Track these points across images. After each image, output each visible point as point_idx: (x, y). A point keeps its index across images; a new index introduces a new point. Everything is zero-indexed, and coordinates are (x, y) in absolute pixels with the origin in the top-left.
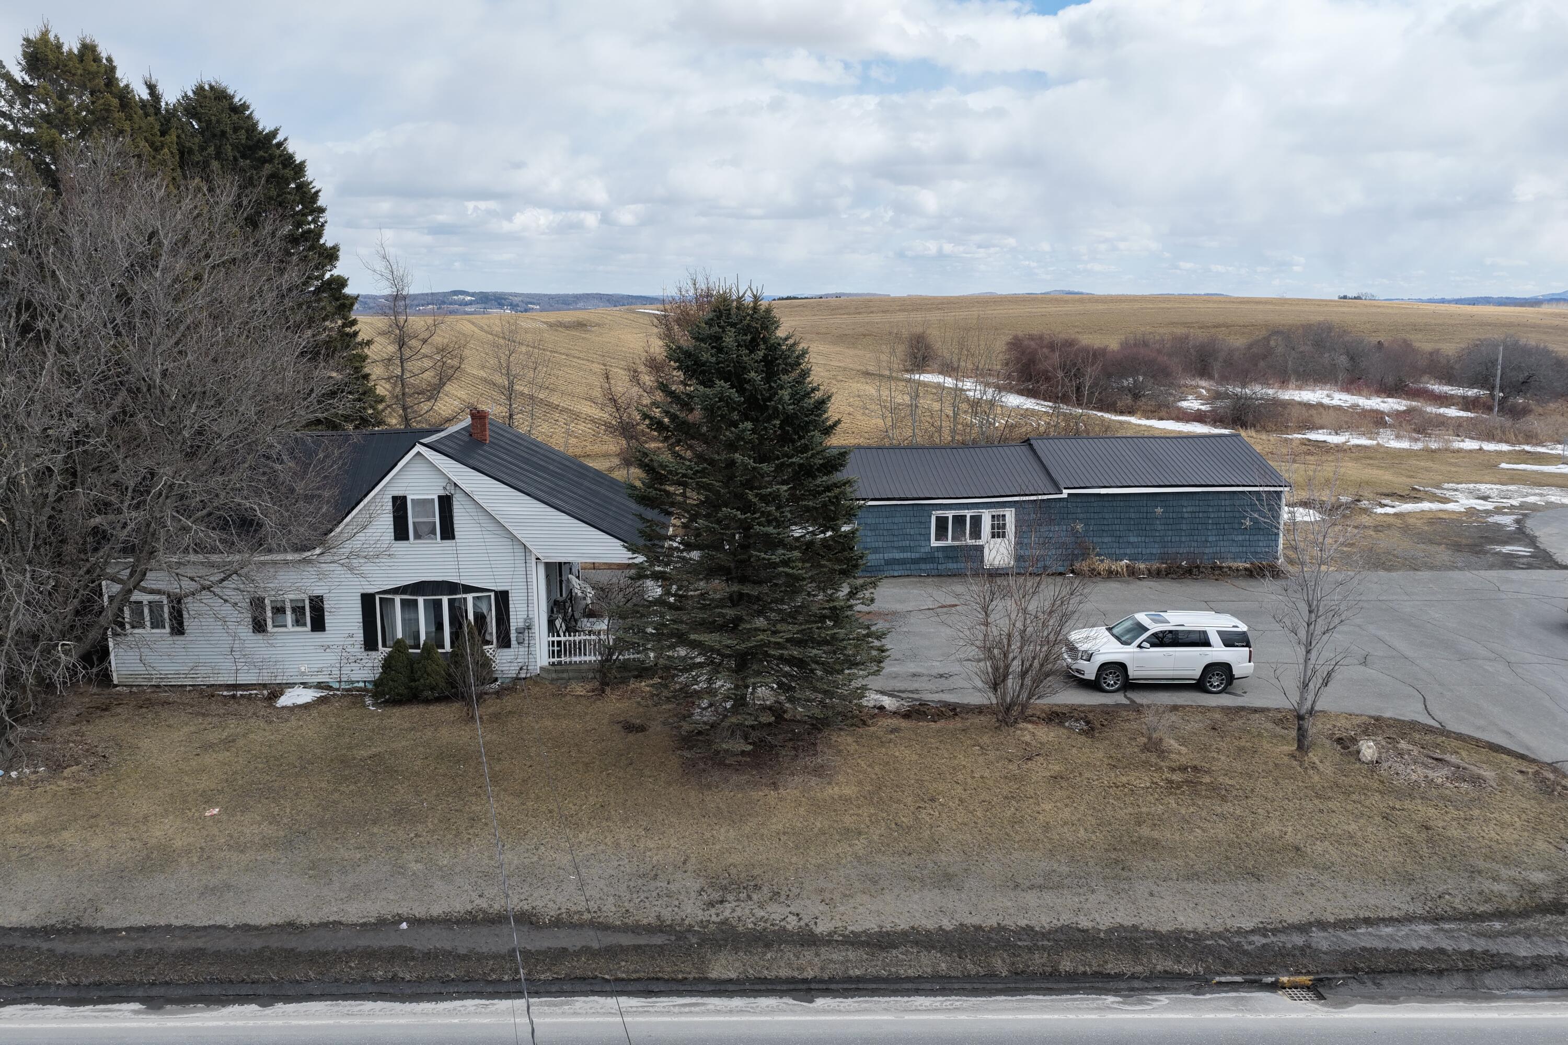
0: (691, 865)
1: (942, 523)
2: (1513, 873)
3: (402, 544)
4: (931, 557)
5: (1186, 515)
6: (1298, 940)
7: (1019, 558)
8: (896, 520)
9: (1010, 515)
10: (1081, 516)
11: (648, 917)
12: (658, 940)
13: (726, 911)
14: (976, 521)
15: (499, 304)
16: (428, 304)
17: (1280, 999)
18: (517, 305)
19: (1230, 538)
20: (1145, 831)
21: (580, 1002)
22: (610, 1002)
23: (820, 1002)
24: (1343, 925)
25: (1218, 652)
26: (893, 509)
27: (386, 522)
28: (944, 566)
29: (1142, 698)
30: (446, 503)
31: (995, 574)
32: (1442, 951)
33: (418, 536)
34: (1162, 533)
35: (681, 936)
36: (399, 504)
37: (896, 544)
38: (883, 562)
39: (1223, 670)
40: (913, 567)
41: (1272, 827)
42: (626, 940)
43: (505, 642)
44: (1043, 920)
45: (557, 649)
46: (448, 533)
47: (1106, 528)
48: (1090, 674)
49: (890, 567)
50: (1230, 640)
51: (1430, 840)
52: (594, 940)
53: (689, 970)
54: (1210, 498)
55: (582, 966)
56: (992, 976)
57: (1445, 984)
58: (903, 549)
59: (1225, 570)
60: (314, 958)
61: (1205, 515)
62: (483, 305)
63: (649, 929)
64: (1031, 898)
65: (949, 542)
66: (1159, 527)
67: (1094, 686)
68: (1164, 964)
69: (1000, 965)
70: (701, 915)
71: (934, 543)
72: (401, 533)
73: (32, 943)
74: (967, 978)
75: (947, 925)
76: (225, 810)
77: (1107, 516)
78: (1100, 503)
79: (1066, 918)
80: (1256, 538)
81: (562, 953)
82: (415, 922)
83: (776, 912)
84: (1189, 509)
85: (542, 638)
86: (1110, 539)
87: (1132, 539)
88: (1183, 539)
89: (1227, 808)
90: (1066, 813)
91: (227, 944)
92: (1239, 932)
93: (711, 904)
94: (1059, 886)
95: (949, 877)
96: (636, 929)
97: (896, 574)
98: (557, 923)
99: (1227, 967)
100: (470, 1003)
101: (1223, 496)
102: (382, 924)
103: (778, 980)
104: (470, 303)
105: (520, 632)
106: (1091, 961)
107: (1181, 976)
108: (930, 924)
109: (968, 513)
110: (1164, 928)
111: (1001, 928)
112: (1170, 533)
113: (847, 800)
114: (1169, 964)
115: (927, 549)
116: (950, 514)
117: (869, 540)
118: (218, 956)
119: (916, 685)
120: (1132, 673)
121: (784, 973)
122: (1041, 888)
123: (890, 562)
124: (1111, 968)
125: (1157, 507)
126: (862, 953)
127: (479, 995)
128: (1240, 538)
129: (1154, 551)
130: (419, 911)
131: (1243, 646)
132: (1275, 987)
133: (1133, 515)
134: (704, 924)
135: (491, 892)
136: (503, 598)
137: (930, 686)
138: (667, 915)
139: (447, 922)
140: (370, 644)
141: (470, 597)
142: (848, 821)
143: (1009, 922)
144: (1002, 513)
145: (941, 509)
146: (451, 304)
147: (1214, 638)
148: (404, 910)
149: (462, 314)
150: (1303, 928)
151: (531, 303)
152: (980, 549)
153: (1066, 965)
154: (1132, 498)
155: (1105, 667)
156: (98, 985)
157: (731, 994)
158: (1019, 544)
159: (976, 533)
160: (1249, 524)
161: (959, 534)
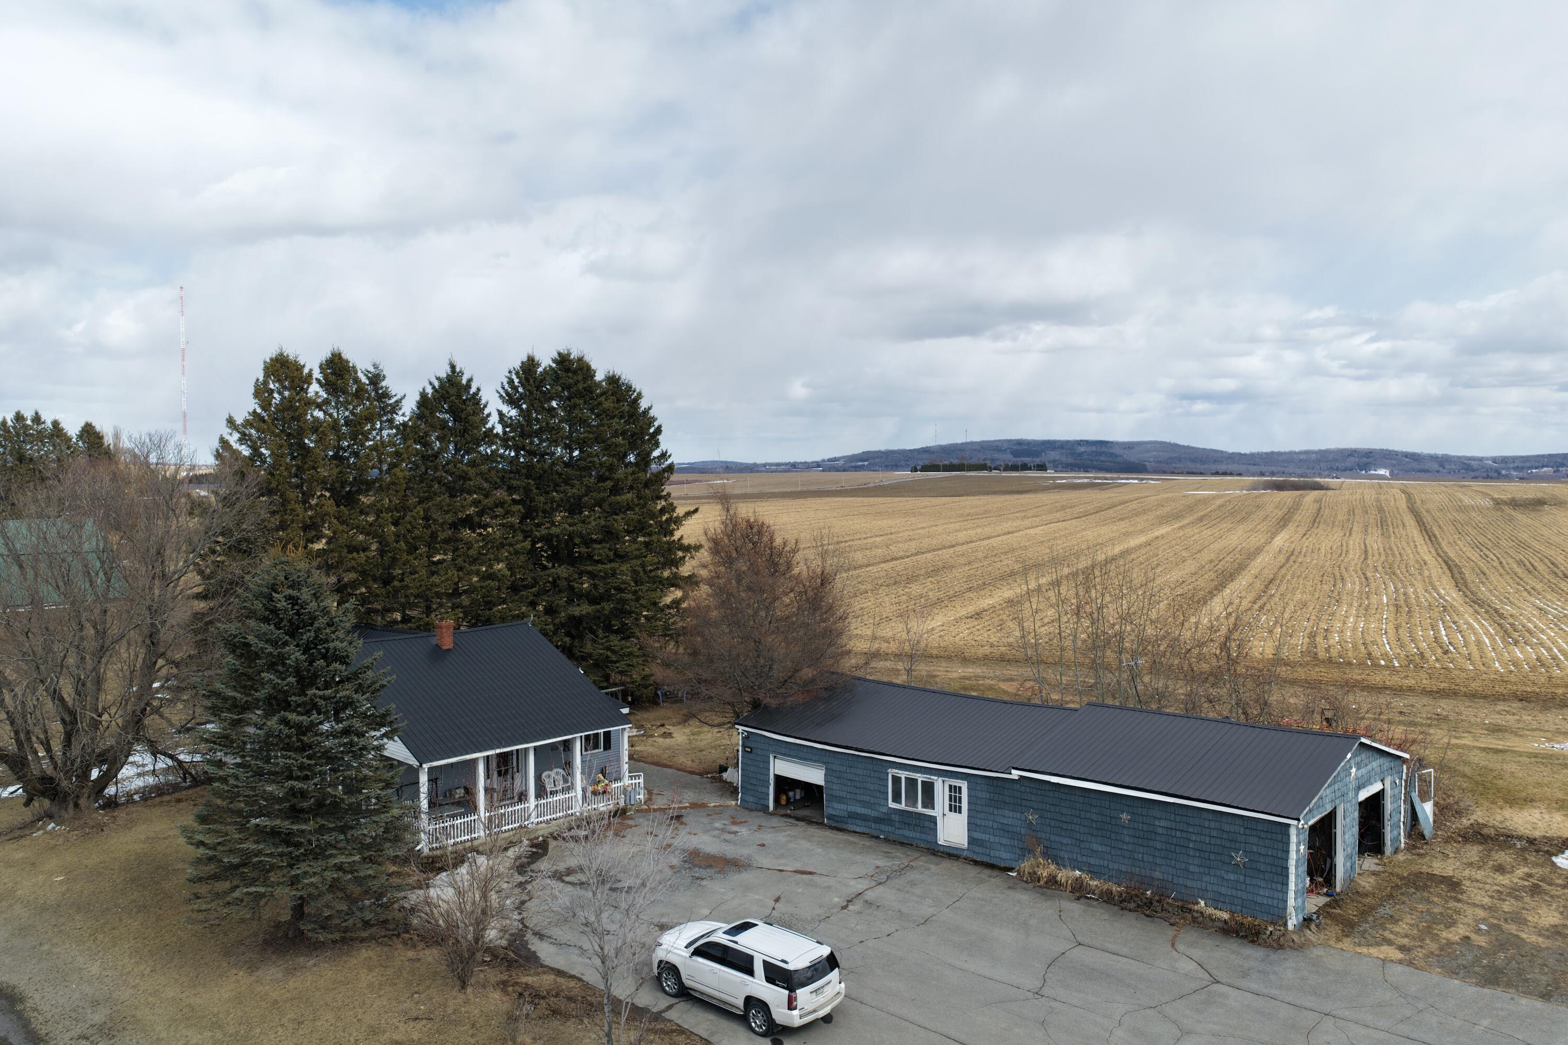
1: (897, 784)
4: (888, 818)
5: (1160, 830)
7: (971, 840)
8: (858, 771)
9: (966, 789)
10: (1035, 805)
14: (929, 788)
19: (1218, 873)
25: (760, 987)
26: (854, 758)
28: (901, 832)
31: (951, 854)
34: (1130, 847)
37: (858, 797)
38: (846, 814)
39: (764, 1008)
40: (873, 826)
47: (1065, 826)
48: (655, 969)
49: (853, 821)
50: (770, 974)
54: (1190, 814)
58: (865, 804)
59: (1195, 915)
61: (1184, 835)
65: (906, 807)
66: (1127, 839)
67: (659, 984)
71: (890, 804)
77: (1065, 811)
78: (1057, 794)
80: (1254, 882)
84: (1163, 823)
86: (1069, 841)
87: (1095, 847)
88: (1159, 861)
97: (858, 830)
101: (1205, 815)
109: (920, 778)
112: (1141, 849)
115: (884, 810)
116: (904, 775)
117: (834, 787)
123: (849, 817)
125: (1123, 812)
128: (1232, 877)
129: (1123, 868)
131: (783, 988)
133: (1094, 817)
144: (958, 785)
145: (896, 768)
147: (759, 968)
152: (933, 820)
154: (1092, 795)
155: (662, 966)
158: (973, 826)
159: (929, 800)
160: (1239, 858)
161: (912, 799)
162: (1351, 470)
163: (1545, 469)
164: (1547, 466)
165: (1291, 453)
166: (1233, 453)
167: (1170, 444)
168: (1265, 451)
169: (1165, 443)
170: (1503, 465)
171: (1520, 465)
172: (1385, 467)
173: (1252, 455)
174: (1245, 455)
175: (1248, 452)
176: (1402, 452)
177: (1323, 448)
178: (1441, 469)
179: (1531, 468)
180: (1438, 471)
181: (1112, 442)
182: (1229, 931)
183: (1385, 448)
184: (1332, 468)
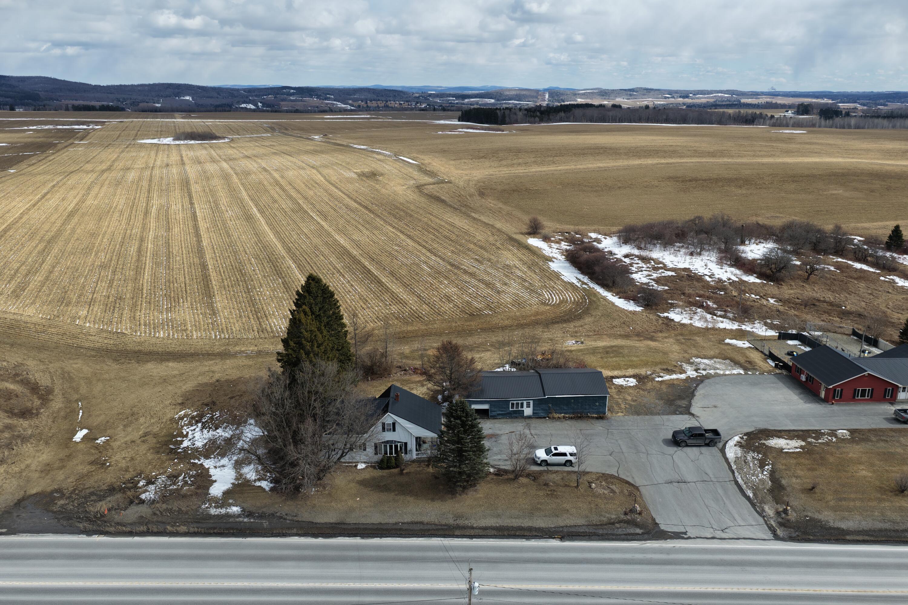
0: (451, 512)
1: (513, 404)
2: (607, 515)
3: (384, 433)
4: (510, 413)
5: (580, 402)
6: (561, 529)
7: (533, 413)
8: (500, 404)
9: (531, 402)
10: (551, 402)
11: (443, 522)
12: (446, 527)
13: (458, 522)
14: (522, 404)
15: (310, 95)
16: (269, 95)
17: (554, 540)
18: (320, 95)
19: (593, 408)
20: (539, 506)
21: (433, 539)
22: (439, 539)
23: (474, 539)
24: (570, 526)
25: (569, 458)
26: (498, 401)
27: (381, 428)
28: (514, 415)
29: (550, 468)
30: (394, 424)
31: (529, 417)
32: (586, 532)
33: (387, 431)
34: (573, 407)
35: (449, 527)
36: (384, 424)
37: (500, 410)
38: (497, 414)
39: (570, 461)
40: (505, 415)
41: (565, 505)
42: (440, 527)
43: (406, 453)
44: (515, 525)
45: (417, 455)
46: (394, 430)
47: (558, 405)
48: (539, 462)
50: (571, 455)
51: (596, 508)
52: (434, 527)
53: (451, 533)
54: (587, 398)
55: (433, 532)
56: (504, 535)
57: (584, 538)
58: (502, 411)
59: (590, 417)
60: (387, 530)
61: (585, 402)
62: (300, 95)
63: (444, 525)
64: (514, 520)
65: (515, 409)
66: (573, 405)
67: (540, 465)
68: (535, 534)
69: (506, 533)
70: (453, 523)
71: (510, 409)
72: (384, 429)
73: (338, 526)
74: (500, 535)
75: (497, 525)
76: (360, 499)
77: (558, 402)
78: (556, 399)
79: (519, 524)
81: (429, 530)
82: (402, 523)
83: (466, 522)
84: (581, 400)
85: (414, 452)
86: (561, 408)
87: (565, 408)
88: (579, 408)
89: (557, 501)
90: (524, 502)
91: (371, 527)
92: (551, 528)
93: (455, 520)
94: (520, 518)
95: (499, 515)
96: (441, 525)
97: (501, 417)
98: (427, 524)
99: (546, 534)
100: (415, 539)
101: (590, 397)
102: (396, 524)
103: (467, 535)
104: (293, 94)
105: (410, 451)
106: (522, 533)
107: (538, 536)
108: (494, 525)
109: (520, 402)
110: (537, 527)
111: (507, 526)
112: (576, 407)
113: (481, 498)
114: (536, 534)
115: (509, 411)
116: (515, 402)
117: (493, 409)
118: (370, 529)
119: (499, 463)
120: (549, 462)
121: (468, 534)
122: (516, 518)
123: (499, 415)
124: (525, 534)
125: (572, 400)
126: (482, 531)
127: (416, 537)
128: (598, 408)
129: (571, 411)
130: (402, 521)
131: (575, 456)
132: (554, 538)
133: (565, 402)
134: (454, 524)
135: (415, 517)
136: (406, 444)
137: (503, 463)
138: (447, 522)
139: (408, 523)
140: (376, 454)
141: (399, 444)
142: (481, 503)
143: (509, 525)
144: (529, 402)
145: (512, 401)
146: (282, 94)
147: (568, 454)
148: (399, 520)
149: (288, 101)
150: (562, 527)
151: (329, 94)
152: (523, 411)
153: (517, 534)
154: (565, 398)
155: (542, 461)
156: (352, 534)
157: (459, 538)
158: (534, 410)
159: (522, 407)
160: (597, 404)
161: (517, 407)
162: (170, 97)
163: (270, 96)
164: (271, 94)
165: (132, 86)
166: (95, 86)
167: (51, 79)
168: (116, 84)
169: (47, 78)
170: (249, 94)
171: (258, 94)
172: (189, 95)
173: (108, 87)
174: (104, 86)
175: (105, 85)
176: (196, 86)
177: (151, 83)
178: (219, 96)
179: (264, 95)
180: (218, 98)
181: (8, 77)
182: (597, 418)
183: (187, 83)
184: (158, 95)
